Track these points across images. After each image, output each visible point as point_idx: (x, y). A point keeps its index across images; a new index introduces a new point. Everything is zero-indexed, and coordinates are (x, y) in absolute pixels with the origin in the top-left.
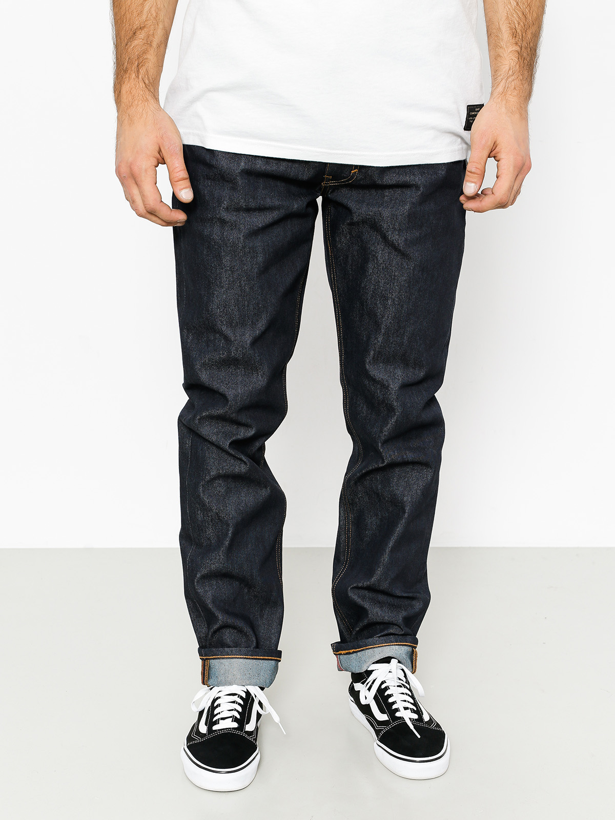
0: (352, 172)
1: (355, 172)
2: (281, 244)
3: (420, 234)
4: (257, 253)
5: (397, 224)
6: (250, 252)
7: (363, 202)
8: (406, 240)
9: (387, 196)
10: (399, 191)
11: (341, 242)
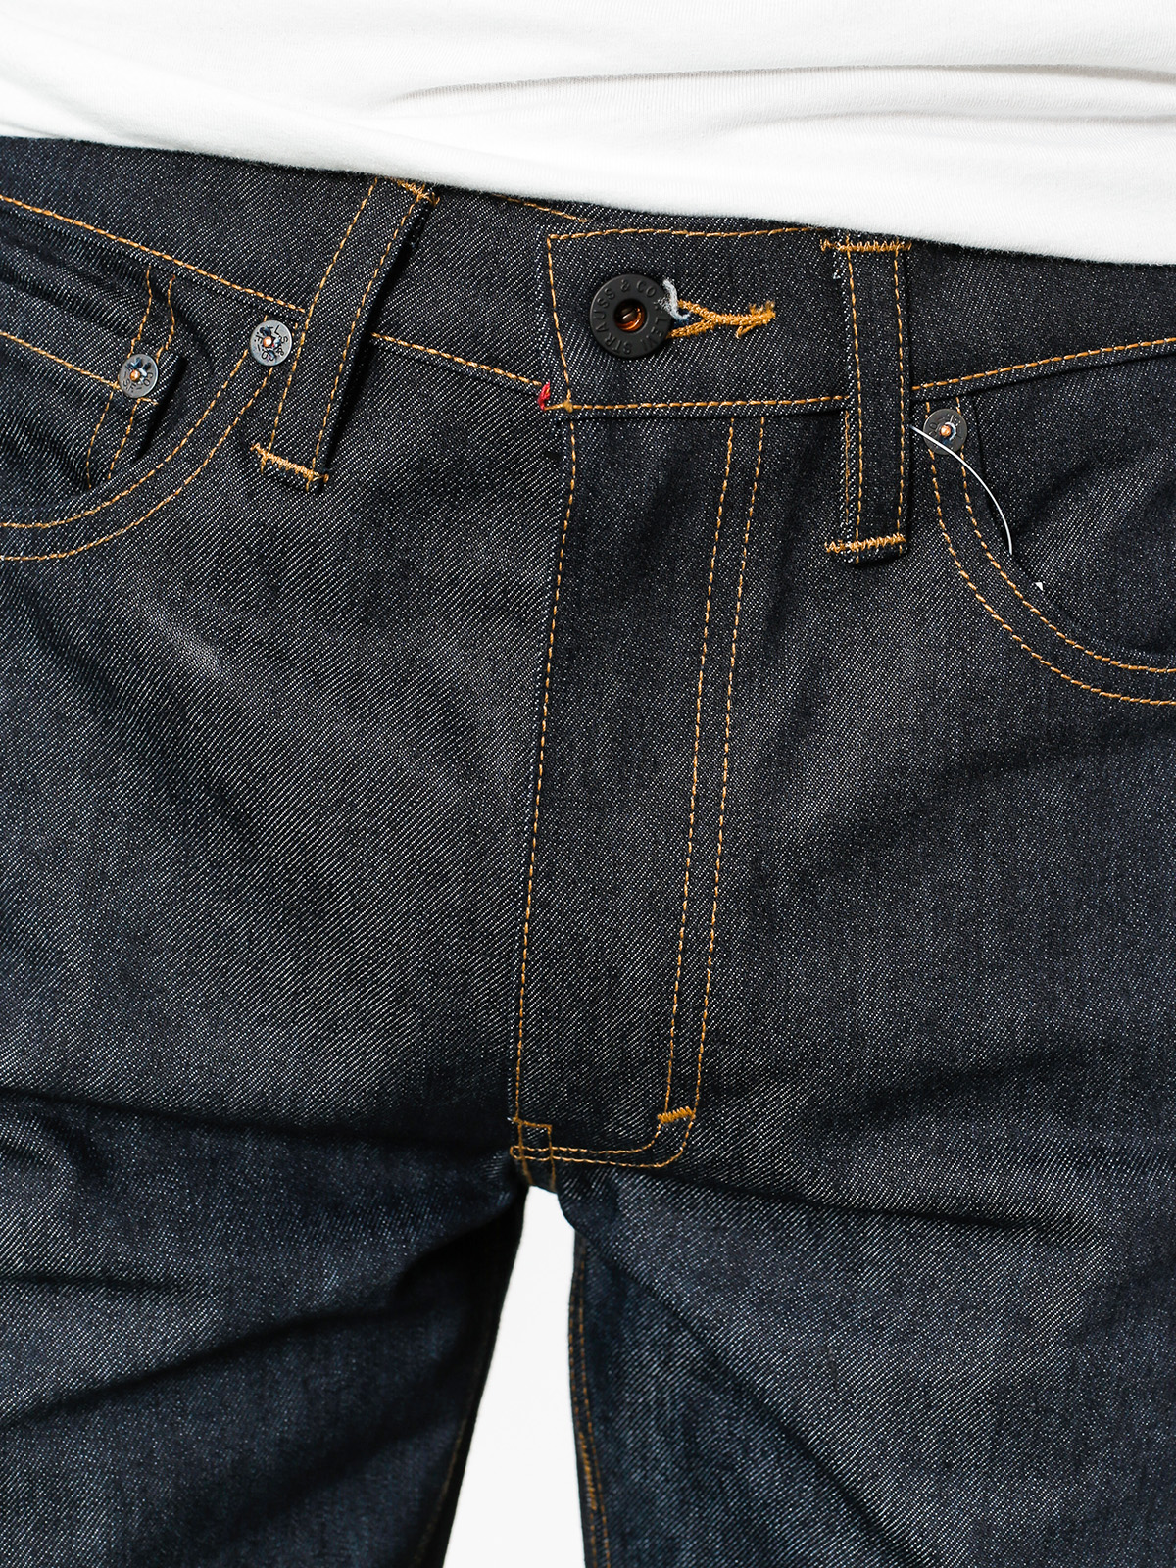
0: (664, 1117)
1: (681, 1124)
2: (229, 1457)
3: (1070, 1503)
4: (74, 1504)
5: (929, 1433)
6: (31, 1497)
7: (738, 1282)
8: (983, 1530)
9: (873, 1263)
10: (940, 1242)
11: (644, 1458)
